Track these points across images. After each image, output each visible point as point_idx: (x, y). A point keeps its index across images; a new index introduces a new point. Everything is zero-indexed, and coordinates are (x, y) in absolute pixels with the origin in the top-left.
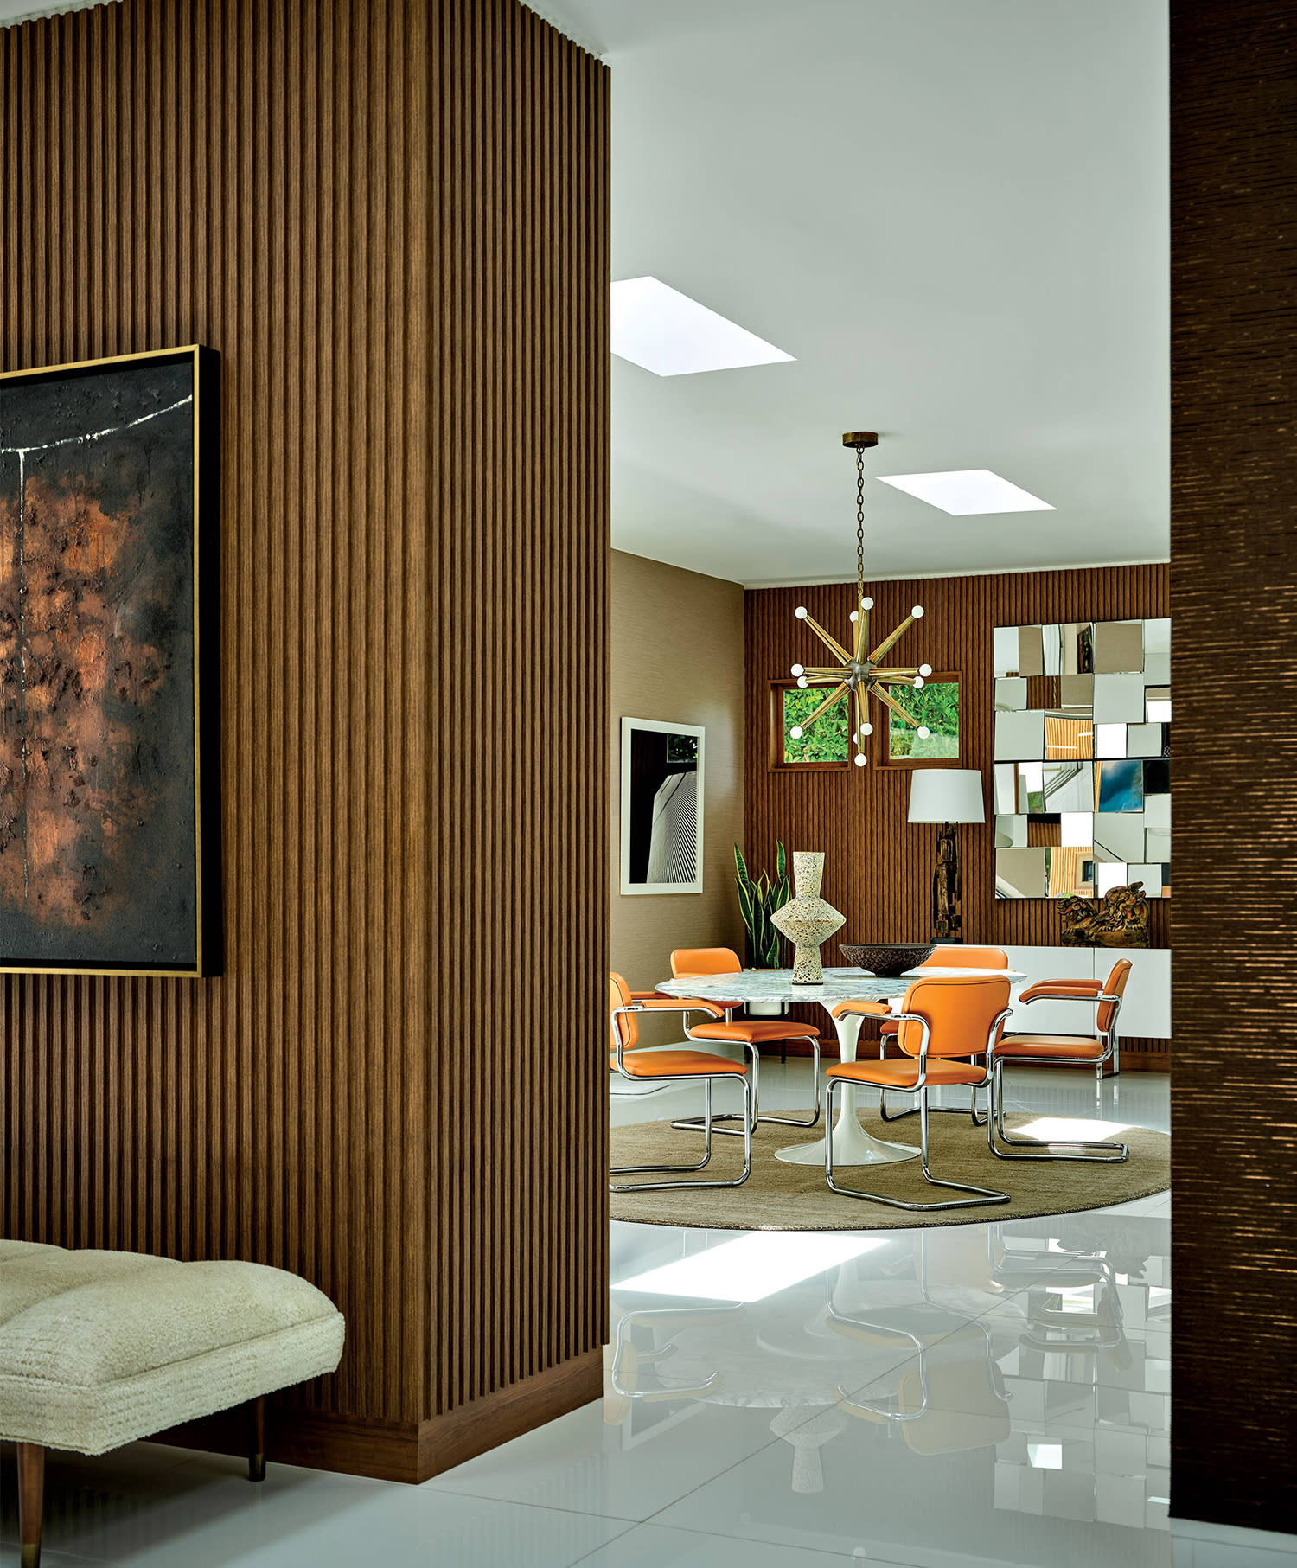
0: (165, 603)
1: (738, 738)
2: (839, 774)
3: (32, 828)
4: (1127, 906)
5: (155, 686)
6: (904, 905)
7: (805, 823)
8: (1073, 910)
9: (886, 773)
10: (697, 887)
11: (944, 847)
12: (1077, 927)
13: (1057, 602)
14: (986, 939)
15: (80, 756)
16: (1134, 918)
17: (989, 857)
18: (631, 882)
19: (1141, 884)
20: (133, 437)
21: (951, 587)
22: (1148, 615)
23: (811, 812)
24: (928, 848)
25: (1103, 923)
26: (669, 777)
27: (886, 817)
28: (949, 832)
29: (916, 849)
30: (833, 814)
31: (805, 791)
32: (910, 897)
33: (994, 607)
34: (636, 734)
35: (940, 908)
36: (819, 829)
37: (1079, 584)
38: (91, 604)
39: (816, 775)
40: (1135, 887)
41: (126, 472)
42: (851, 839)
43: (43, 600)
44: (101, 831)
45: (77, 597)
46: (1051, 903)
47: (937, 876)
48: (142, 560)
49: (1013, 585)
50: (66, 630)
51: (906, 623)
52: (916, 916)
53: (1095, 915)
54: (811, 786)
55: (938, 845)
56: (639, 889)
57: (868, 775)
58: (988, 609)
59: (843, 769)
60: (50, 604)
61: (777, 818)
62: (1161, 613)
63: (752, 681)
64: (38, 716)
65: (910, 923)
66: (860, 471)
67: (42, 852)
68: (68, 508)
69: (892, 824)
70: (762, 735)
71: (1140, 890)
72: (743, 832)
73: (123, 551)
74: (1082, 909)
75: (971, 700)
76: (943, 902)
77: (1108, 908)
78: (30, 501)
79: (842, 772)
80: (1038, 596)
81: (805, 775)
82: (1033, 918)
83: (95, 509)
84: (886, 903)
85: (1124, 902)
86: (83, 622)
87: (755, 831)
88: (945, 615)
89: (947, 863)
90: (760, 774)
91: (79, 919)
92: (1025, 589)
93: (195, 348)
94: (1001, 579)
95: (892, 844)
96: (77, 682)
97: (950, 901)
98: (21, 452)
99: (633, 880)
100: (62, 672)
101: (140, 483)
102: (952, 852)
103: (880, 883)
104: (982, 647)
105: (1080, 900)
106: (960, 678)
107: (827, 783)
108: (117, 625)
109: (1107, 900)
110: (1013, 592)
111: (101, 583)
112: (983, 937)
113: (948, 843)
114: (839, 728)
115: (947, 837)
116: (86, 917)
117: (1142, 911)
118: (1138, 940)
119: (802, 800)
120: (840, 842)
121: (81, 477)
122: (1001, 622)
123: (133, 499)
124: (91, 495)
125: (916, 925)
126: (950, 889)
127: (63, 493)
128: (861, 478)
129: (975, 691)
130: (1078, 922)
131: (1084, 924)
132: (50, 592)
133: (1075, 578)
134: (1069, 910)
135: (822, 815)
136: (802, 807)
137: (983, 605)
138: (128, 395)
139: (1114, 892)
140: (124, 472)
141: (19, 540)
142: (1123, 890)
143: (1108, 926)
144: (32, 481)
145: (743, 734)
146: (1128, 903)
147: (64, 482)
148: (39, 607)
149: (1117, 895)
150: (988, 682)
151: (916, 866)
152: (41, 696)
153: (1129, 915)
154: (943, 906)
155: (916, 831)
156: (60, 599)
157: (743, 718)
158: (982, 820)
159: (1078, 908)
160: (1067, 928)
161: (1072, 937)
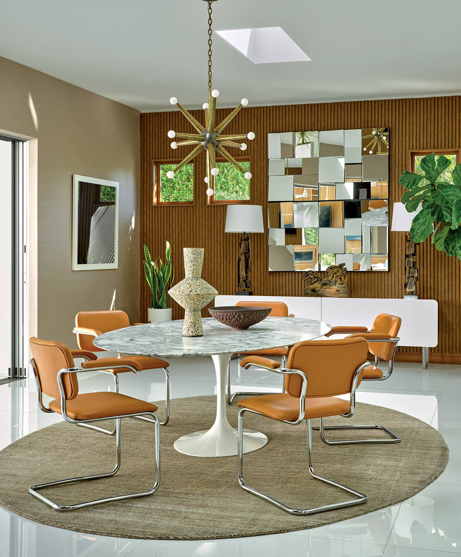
1: (137, 189)
2: (189, 207)
4: (338, 276)
6: (222, 275)
7: (171, 233)
8: (310, 278)
9: (213, 207)
10: (115, 265)
11: (243, 245)
12: (312, 286)
13: (300, 121)
14: (264, 292)
16: (341, 282)
17: (265, 251)
18: (78, 264)
19: (344, 264)
21: (246, 113)
22: (346, 128)
23: (174, 227)
24: (234, 245)
26: (99, 208)
27: (213, 230)
28: (245, 237)
29: (228, 246)
30: (186, 228)
31: (171, 216)
32: (225, 271)
33: (268, 123)
34: (81, 184)
35: (241, 276)
36: (178, 235)
37: (311, 112)
39: (177, 208)
40: (341, 266)
42: (195, 240)
46: (297, 274)
47: (239, 260)
49: (278, 112)
52: (228, 280)
53: (321, 280)
54: (174, 214)
55: (241, 243)
56: (83, 267)
57: (204, 208)
58: (265, 123)
59: (191, 205)
61: (157, 230)
62: (353, 127)
63: (144, 160)
65: (225, 284)
66: (210, 14)
69: (216, 233)
70: (149, 188)
71: (344, 267)
72: (139, 237)
75: (256, 171)
76: (243, 273)
77: (327, 277)
79: (190, 206)
80: (290, 117)
81: (171, 208)
82: (287, 281)
84: (213, 274)
85: (336, 273)
87: (145, 237)
88: (243, 127)
89: (245, 253)
90: (148, 207)
92: (284, 114)
94: (272, 108)
95: (216, 243)
97: (246, 273)
99: (79, 263)
102: (247, 248)
103: (210, 264)
104: (262, 144)
105: (313, 272)
106: (251, 159)
107: (183, 212)
109: (327, 273)
110: (278, 115)
112: (262, 292)
113: (246, 243)
114: (187, 186)
115: (244, 240)
117: (345, 279)
118: (343, 293)
119: (170, 221)
120: (189, 242)
122: (271, 131)
125: (228, 285)
126: (247, 267)
128: (210, 19)
129: (258, 165)
133: (309, 108)
134: (308, 277)
135: (180, 229)
136: (170, 225)
137: (262, 122)
139: (331, 268)
142: (335, 267)
145: (139, 187)
146: (338, 274)
149: (332, 270)
150: (265, 161)
151: (228, 254)
153: (339, 280)
154: (243, 275)
155: (228, 237)
157: (139, 179)
158: (262, 231)
159: (312, 277)
160: (307, 287)
161: (309, 292)
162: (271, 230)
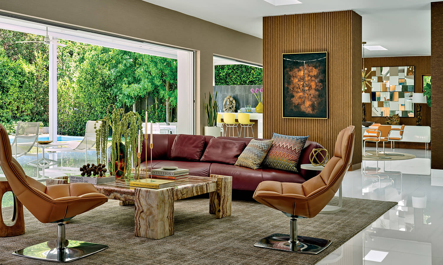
0: (323, 79)
3: (305, 102)
4: (396, 118)
5: (321, 88)
11: (363, 107)
13: (383, 63)
15: (312, 95)
17: (370, 109)
20: (319, 61)
25: (392, 121)
33: (371, 64)
38: (313, 79)
41: (318, 64)
43: (307, 78)
44: (314, 103)
45: (311, 78)
46: (382, 117)
48: (320, 74)
50: (310, 81)
51: (370, 72)
53: (390, 119)
60: (308, 78)
62: (401, 66)
64: (306, 90)
67: (307, 105)
68: (311, 68)
73: (317, 73)
74: (388, 118)
77: (393, 118)
78: (305, 67)
80: (379, 62)
82: (379, 120)
83: (314, 68)
86: (312, 81)
89: (364, 110)
91: (312, 113)
92: (377, 60)
93: (327, 52)
94: (373, 58)
96: (311, 87)
98: (304, 61)
100: (309, 86)
101: (319, 66)
102: (365, 108)
108: (317, 81)
110: (375, 61)
111: (315, 76)
115: (364, 105)
116: (312, 112)
117: (399, 119)
118: (398, 124)
121: (312, 65)
122: (373, 66)
123: (319, 68)
124: (313, 67)
127: (310, 66)
130: (387, 121)
131: (389, 121)
132: (308, 77)
133: (386, 59)
137: (369, 63)
138: (318, 56)
140: (317, 64)
141: (304, 71)
142: (396, 115)
143: (393, 122)
144: (306, 65)
147: (310, 65)
148: (307, 79)
149: (394, 116)
152: (307, 88)
156: (309, 78)
158: (370, 102)
159: (387, 118)
160: (385, 122)
161: (386, 123)
162: (372, 102)
